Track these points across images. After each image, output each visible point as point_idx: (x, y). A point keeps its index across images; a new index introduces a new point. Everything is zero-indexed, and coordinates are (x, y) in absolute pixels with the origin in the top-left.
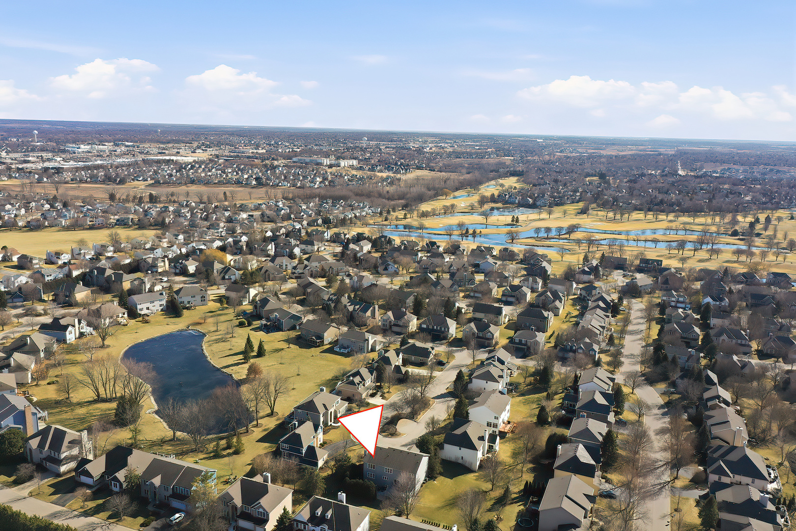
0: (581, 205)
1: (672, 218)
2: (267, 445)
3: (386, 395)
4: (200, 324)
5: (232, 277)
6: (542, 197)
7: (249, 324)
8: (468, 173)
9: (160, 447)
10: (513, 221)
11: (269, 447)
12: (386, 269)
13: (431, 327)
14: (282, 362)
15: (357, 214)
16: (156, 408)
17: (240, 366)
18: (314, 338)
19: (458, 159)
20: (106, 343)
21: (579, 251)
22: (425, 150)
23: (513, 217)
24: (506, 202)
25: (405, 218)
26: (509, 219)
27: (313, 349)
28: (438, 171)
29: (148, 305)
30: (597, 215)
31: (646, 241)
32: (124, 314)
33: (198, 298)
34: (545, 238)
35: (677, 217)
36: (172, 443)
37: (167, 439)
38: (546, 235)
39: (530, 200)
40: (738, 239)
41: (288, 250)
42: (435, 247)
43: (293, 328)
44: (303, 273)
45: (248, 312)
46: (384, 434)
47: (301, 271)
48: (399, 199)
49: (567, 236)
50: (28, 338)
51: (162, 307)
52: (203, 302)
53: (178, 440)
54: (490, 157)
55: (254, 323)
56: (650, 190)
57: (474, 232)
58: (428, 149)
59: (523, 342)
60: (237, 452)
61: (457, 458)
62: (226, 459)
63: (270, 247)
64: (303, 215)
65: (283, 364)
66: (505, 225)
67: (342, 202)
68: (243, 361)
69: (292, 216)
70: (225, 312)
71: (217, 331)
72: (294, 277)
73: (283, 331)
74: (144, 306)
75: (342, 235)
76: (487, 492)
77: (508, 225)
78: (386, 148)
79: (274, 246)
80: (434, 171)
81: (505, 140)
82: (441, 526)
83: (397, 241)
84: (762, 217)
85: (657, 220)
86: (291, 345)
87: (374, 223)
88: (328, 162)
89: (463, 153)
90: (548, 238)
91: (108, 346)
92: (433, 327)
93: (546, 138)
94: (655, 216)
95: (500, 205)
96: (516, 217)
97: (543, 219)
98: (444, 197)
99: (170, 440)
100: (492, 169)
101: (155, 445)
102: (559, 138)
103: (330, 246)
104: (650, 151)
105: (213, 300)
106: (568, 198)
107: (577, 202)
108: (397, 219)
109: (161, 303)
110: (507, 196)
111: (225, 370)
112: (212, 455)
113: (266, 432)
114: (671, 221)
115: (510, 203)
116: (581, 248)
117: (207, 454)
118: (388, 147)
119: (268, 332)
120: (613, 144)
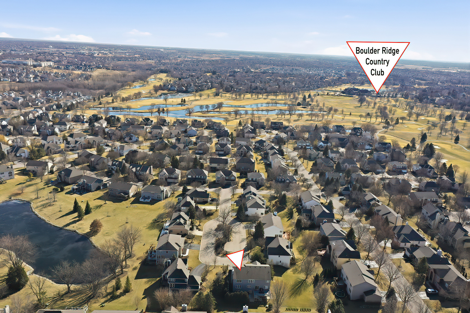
0: (214, 90)
1: (266, 97)
2: (145, 280)
3: (199, 227)
4: (19, 194)
5: (22, 154)
6: (190, 86)
7: (62, 190)
8: (133, 71)
9: (62, 301)
10: (182, 102)
11: (148, 281)
12: (130, 139)
13: (194, 177)
14: (109, 215)
15: (78, 101)
16: (33, 270)
17: (77, 223)
18: (122, 194)
19: (119, 62)
21: (231, 119)
22: (95, 55)
23: (182, 99)
24: (169, 90)
25: (113, 102)
26: (179, 101)
27: (124, 202)
28: (112, 70)
30: (226, 96)
31: (262, 110)
33: (6, 174)
34: (206, 112)
35: (267, 96)
36: (69, 295)
37: (63, 293)
38: (206, 110)
39: (184, 88)
40: (303, 107)
41: (50, 130)
42: (150, 121)
43: (98, 189)
44: (75, 147)
45: (53, 180)
46: (220, 255)
47: (73, 145)
48: (99, 89)
49: (218, 110)
52: (11, 177)
53: (72, 291)
54: (139, 61)
55: (66, 187)
56: (246, 81)
57: (163, 110)
58: (96, 54)
59: (254, 180)
60: (127, 291)
61: (277, 263)
62: (123, 298)
63: (33, 129)
64: (38, 103)
65: (110, 216)
66: (178, 104)
67: (61, 93)
68: (77, 219)
69: (30, 104)
70: (33, 182)
71: (37, 198)
72: (69, 150)
73: (92, 192)
75: (81, 116)
76: (305, 280)
77: (180, 104)
78: (67, 53)
79: (36, 128)
80: (109, 69)
81: (141, 50)
82: (299, 310)
83: (122, 119)
84: (307, 95)
85: (258, 98)
86: (107, 202)
87: (94, 106)
88: (31, 63)
89: (122, 58)
90: (208, 112)
92: (196, 176)
93: (165, 49)
94: (256, 96)
95: (166, 92)
96: (183, 99)
97: (197, 100)
98: (128, 87)
99: (66, 293)
100: (147, 68)
101: (57, 301)
102: (173, 49)
103: (76, 125)
104: (227, 58)
105: (16, 174)
106: (205, 87)
107: (211, 89)
108: (108, 103)
110: (169, 86)
111: (68, 228)
112: (109, 297)
113: (137, 271)
114: (265, 99)
115: (172, 90)
116: (231, 117)
117: (104, 297)
118: (68, 53)
119: (81, 194)
120: (205, 53)
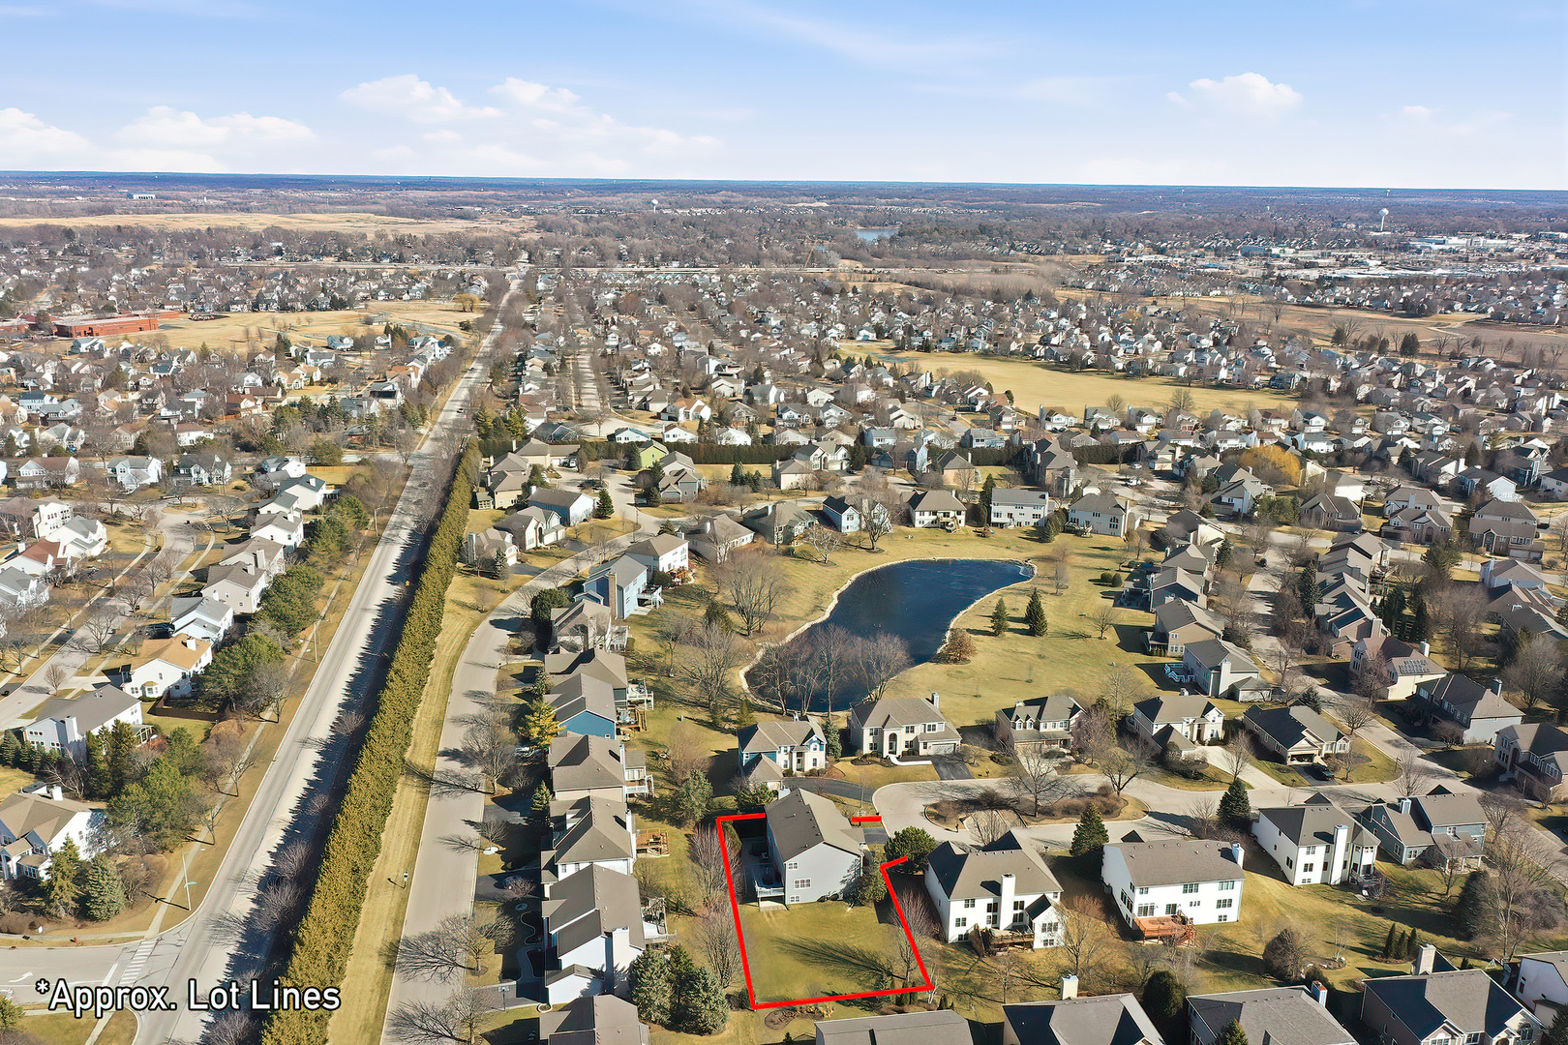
20: (878, 545)
29: (1012, 509)
32: (959, 513)
33: (1105, 519)
50: (708, 524)
51: (1036, 520)
52: (1114, 530)
63: (1449, 467)
74: (1004, 510)
91: (880, 551)
109: (1037, 512)
